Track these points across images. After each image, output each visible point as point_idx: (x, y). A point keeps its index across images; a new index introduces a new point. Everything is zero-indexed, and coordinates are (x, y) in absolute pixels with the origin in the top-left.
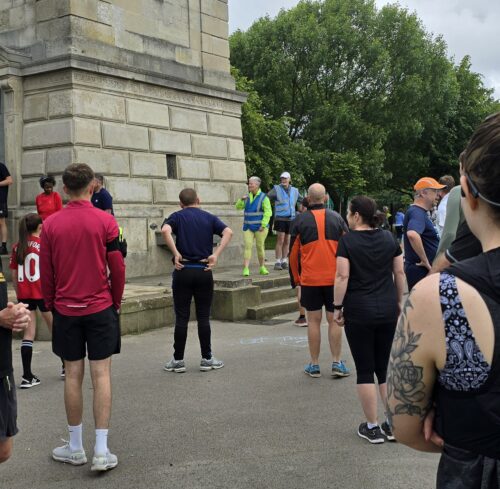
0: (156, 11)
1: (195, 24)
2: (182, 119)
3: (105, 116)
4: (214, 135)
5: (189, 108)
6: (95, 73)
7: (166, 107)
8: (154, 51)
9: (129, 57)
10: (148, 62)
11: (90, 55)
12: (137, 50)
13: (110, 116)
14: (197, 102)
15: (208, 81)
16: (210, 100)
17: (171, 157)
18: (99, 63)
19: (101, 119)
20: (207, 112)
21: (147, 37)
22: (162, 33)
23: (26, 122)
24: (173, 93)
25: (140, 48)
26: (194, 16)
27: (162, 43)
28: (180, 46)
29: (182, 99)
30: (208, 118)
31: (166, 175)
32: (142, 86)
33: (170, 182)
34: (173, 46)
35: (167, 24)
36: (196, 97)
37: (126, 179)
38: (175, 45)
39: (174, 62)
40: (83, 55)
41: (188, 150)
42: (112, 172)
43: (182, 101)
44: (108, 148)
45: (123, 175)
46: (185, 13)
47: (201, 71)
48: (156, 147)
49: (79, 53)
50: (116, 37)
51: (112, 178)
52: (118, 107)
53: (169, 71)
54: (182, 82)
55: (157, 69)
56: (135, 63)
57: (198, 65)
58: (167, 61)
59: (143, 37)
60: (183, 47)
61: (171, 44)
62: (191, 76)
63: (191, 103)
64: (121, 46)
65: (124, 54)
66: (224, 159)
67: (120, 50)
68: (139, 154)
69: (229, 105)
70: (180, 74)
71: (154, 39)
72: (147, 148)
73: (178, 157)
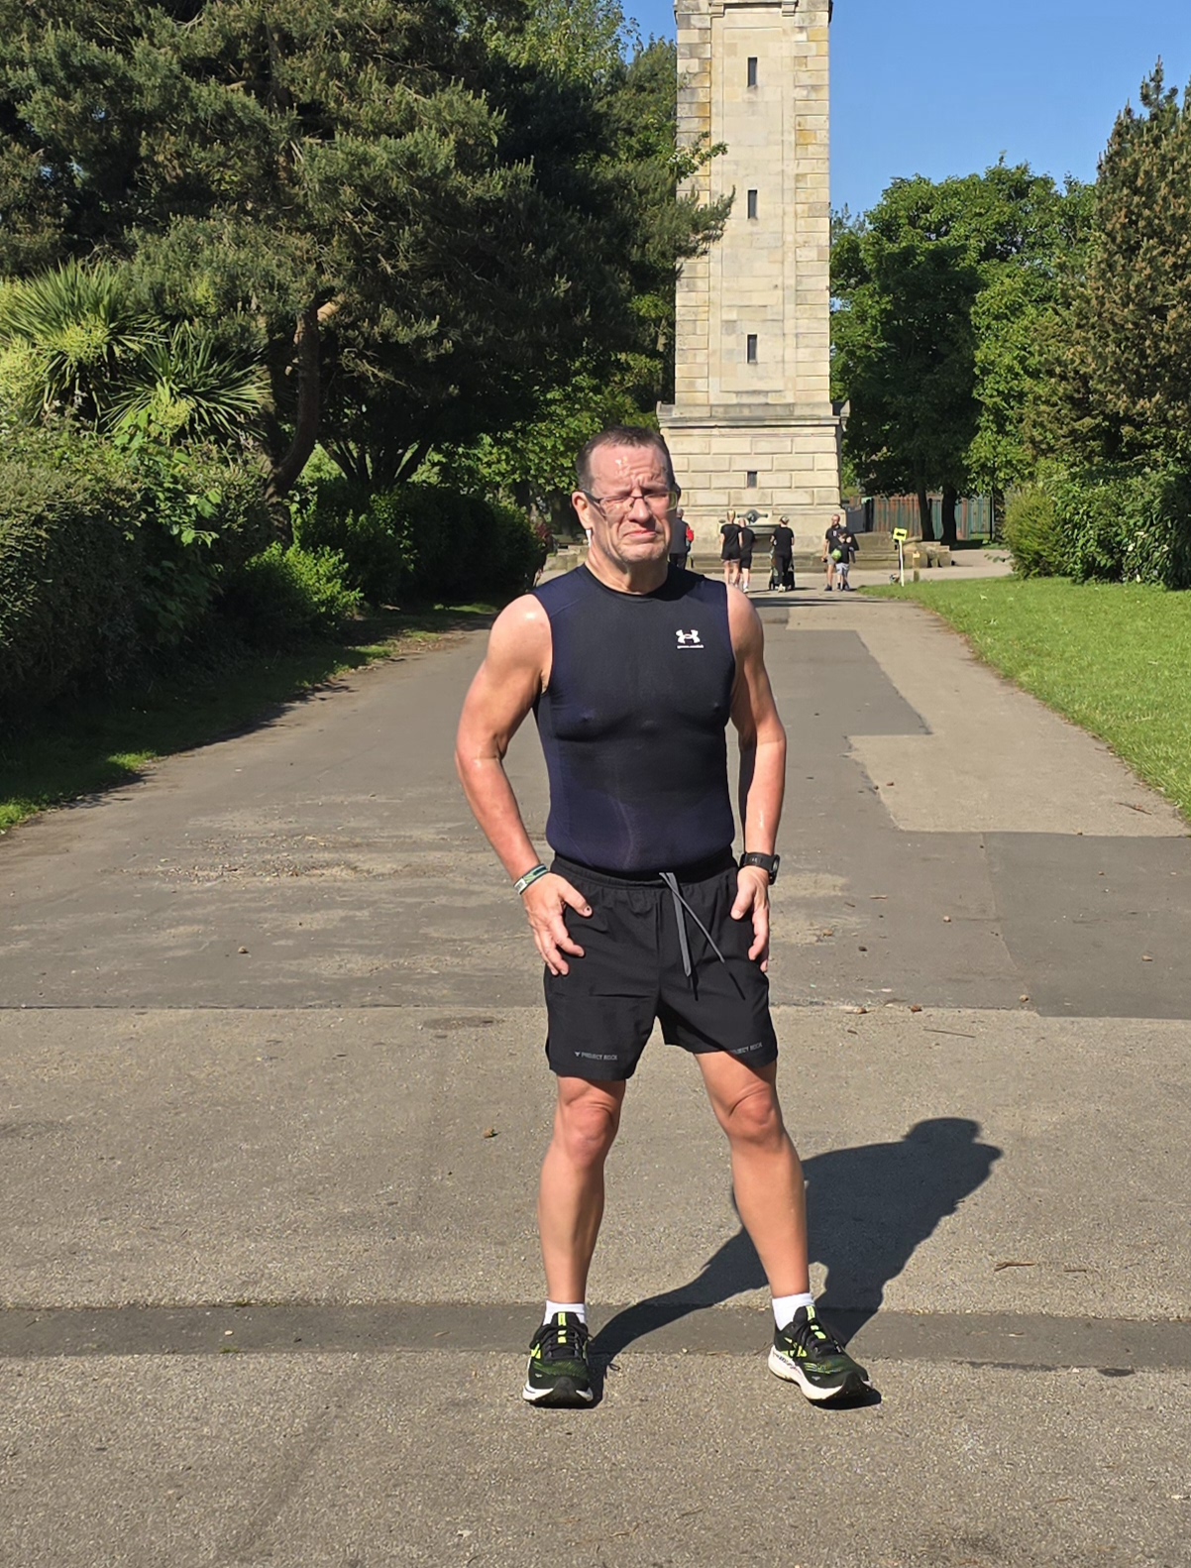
0: (749, 370)
1: (790, 372)
2: (764, 445)
3: (695, 452)
4: (800, 453)
5: (773, 436)
6: (684, 427)
7: (749, 439)
8: (746, 400)
9: (721, 410)
10: (738, 409)
11: (687, 415)
12: (728, 403)
14: (782, 431)
15: (798, 412)
16: (798, 428)
17: (752, 474)
19: (689, 454)
20: (791, 437)
21: (740, 391)
22: (756, 386)
24: (758, 428)
25: (734, 400)
26: (790, 366)
27: (755, 392)
28: (774, 391)
30: (792, 441)
31: (745, 486)
33: (751, 491)
35: (761, 378)
36: (782, 428)
37: (706, 491)
38: (767, 392)
39: (767, 404)
40: (679, 417)
41: (767, 467)
42: (696, 487)
43: (766, 432)
44: (697, 472)
46: (781, 365)
47: (792, 406)
48: (736, 467)
50: (713, 397)
52: (704, 445)
53: (759, 413)
54: (762, 419)
55: (746, 412)
56: (726, 412)
57: (792, 401)
58: (759, 405)
59: (736, 393)
60: (777, 392)
61: (764, 391)
62: (780, 411)
63: (776, 433)
64: (715, 403)
65: (716, 408)
66: (809, 470)
67: (714, 406)
68: (720, 473)
69: (824, 429)
70: (771, 412)
71: (747, 392)
72: (726, 468)
73: (758, 473)
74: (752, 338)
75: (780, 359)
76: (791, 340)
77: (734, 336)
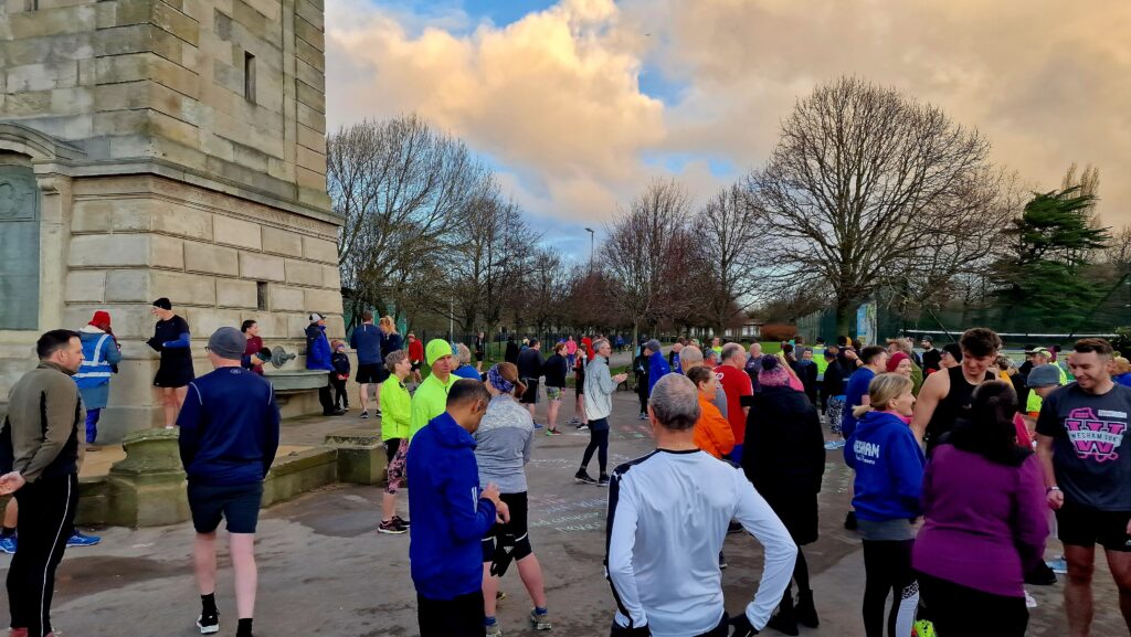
0: (248, 115)
1: (290, 133)
2: (277, 239)
3: (188, 234)
4: (309, 260)
5: (284, 228)
6: (180, 182)
7: (259, 226)
8: (246, 160)
9: (218, 165)
10: (239, 172)
11: (172, 159)
12: (225, 158)
13: (196, 235)
14: (292, 222)
15: (304, 198)
16: (307, 221)
17: (261, 284)
18: (185, 170)
19: (184, 237)
20: (302, 234)
21: (237, 143)
22: (255, 140)
23: (74, 234)
24: (267, 210)
25: (230, 155)
26: (290, 125)
27: (255, 152)
28: (273, 157)
29: (275, 218)
30: (303, 240)
31: (256, 306)
32: (232, 200)
33: (261, 314)
34: (267, 157)
36: (292, 217)
37: (210, 310)
39: (267, 174)
40: (164, 158)
41: (280, 277)
42: (196, 302)
43: (276, 220)
44: (191, 272)
45: (208, 306)
46: (280, 120)
47: (296, 186)
48: (247, 273)
49: (159, 155)
50: (203, 141)
51: (194, 309)
52: (203, 224)
53: (262, 185)
54: (277, 198)
55: (248, 181)
56: (224, 172)
57: (293, 180)
58: (260, 173)
59: (234, 143)
60: (278, 159)
61: (264, 154)
62: (287, 192)
63: (285, 223)
64: (208, 152)
65: (212, 161)
66: (319, 288)
67: (208, 156)
68: (228, 280)
69: (325, 227)
70: (274, 189)
71: (246, 147)
72: (235, 273)
73: (270, 285)
74: (249, 57)
75: (279, 109)
76: (290, 87)
77: (228, 44)
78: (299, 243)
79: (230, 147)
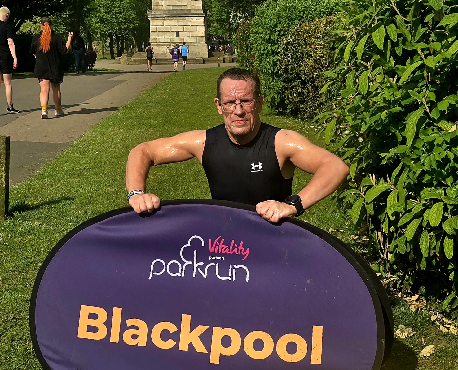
2: (181, 23)
4: (192, 25)
5: (184, 20)
7: (176, 21)
8: (175, 8)
10: (172, 11)
11: (156, 13)
12: (170, 9)
13: (160, 25)
15: (192, 12)
16: (192, 17)
17: (177, 32)
19: (157, 26)
20: (190, 20)
21: (173, 6)
22: (178, 3)
27: (178, 6)
29: (182, 18)
30: (190, 22)
31: (175, 36)
32: (169, 17)
33: (177, 38)
36: (187, 17)
37: (163, 38)
39: (182, 10)
41: (182, 30)
42: (159, 37)
44: (158, 32)
47: (190, 10)
48: (172, 30)
50: (164, 7)
52: (162, 23)
53: (179, 12)
54: (180, 15)
55: (175, 12)
56: (169, 12)
58: (179, 10)
61: (181, 5)
62: (186, 12)
66: (196, 31)
67: (165, 10)
69: (199, 17)
70: (182, 12)
71: (176, 6)
72: (169, 31)
73: (179, 32)
78: (189, 22)
79: (171, 7)
